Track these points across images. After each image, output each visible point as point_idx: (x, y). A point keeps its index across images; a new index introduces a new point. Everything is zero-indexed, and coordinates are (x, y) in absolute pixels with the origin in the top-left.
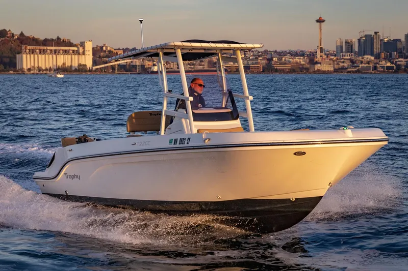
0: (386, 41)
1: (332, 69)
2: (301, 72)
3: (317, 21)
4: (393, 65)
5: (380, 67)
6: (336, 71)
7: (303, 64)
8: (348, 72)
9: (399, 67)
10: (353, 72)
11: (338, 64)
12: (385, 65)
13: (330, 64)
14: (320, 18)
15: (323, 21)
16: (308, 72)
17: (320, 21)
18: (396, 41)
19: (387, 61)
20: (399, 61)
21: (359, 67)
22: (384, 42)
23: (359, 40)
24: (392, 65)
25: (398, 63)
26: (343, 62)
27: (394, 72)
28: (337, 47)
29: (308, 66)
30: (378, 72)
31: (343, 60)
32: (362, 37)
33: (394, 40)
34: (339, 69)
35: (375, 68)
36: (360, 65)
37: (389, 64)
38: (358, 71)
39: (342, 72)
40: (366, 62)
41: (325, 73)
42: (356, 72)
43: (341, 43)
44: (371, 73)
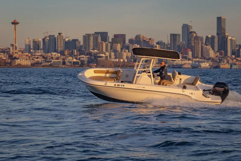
0: (66, 41)
1: (30, 64)
2: (6, 65)
3: (13, 23)
4: (79, 61)
5: (68, 62)
6: (33, 65)
7: (5, 59)
8: (43, 66)
9: (83, 62)
10: (47, 66)
11: (33, 59)
12: (72, 61)
13: (27, 60)
14: (14, 21)
15: (18, 23)
16: (11, 66)
17: (15, 23)
18: (75, 41)
19: (74, 57)
20: (82, 58)
21: (51, 62)
22: (66, 42)
23: (44, 40)
24: (77, 61)
25: (81, 59)
26: (37, 58)
27: (80, 66)
28: (26, 45)
29: (9, 61)
30: (67, 67)
31: (36, 56)
32: (46, 37)
33: (73, 40)
34: (35, 63)
35: (64, 63)
36: (52, 61)
37: (75, 60)
38: (51, 65)
39: (38, 66)
40: (55, 58)
41: (24, 67)
42: (49, 66)
43: (30, 41)
44: (62, 67)
